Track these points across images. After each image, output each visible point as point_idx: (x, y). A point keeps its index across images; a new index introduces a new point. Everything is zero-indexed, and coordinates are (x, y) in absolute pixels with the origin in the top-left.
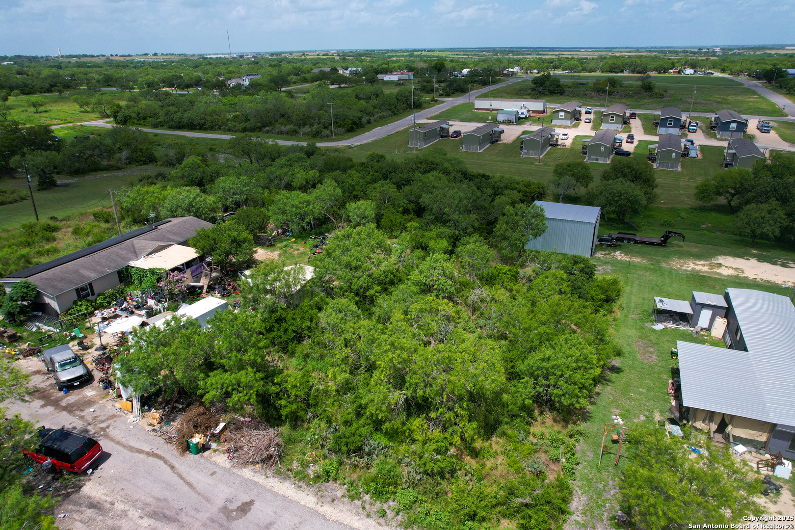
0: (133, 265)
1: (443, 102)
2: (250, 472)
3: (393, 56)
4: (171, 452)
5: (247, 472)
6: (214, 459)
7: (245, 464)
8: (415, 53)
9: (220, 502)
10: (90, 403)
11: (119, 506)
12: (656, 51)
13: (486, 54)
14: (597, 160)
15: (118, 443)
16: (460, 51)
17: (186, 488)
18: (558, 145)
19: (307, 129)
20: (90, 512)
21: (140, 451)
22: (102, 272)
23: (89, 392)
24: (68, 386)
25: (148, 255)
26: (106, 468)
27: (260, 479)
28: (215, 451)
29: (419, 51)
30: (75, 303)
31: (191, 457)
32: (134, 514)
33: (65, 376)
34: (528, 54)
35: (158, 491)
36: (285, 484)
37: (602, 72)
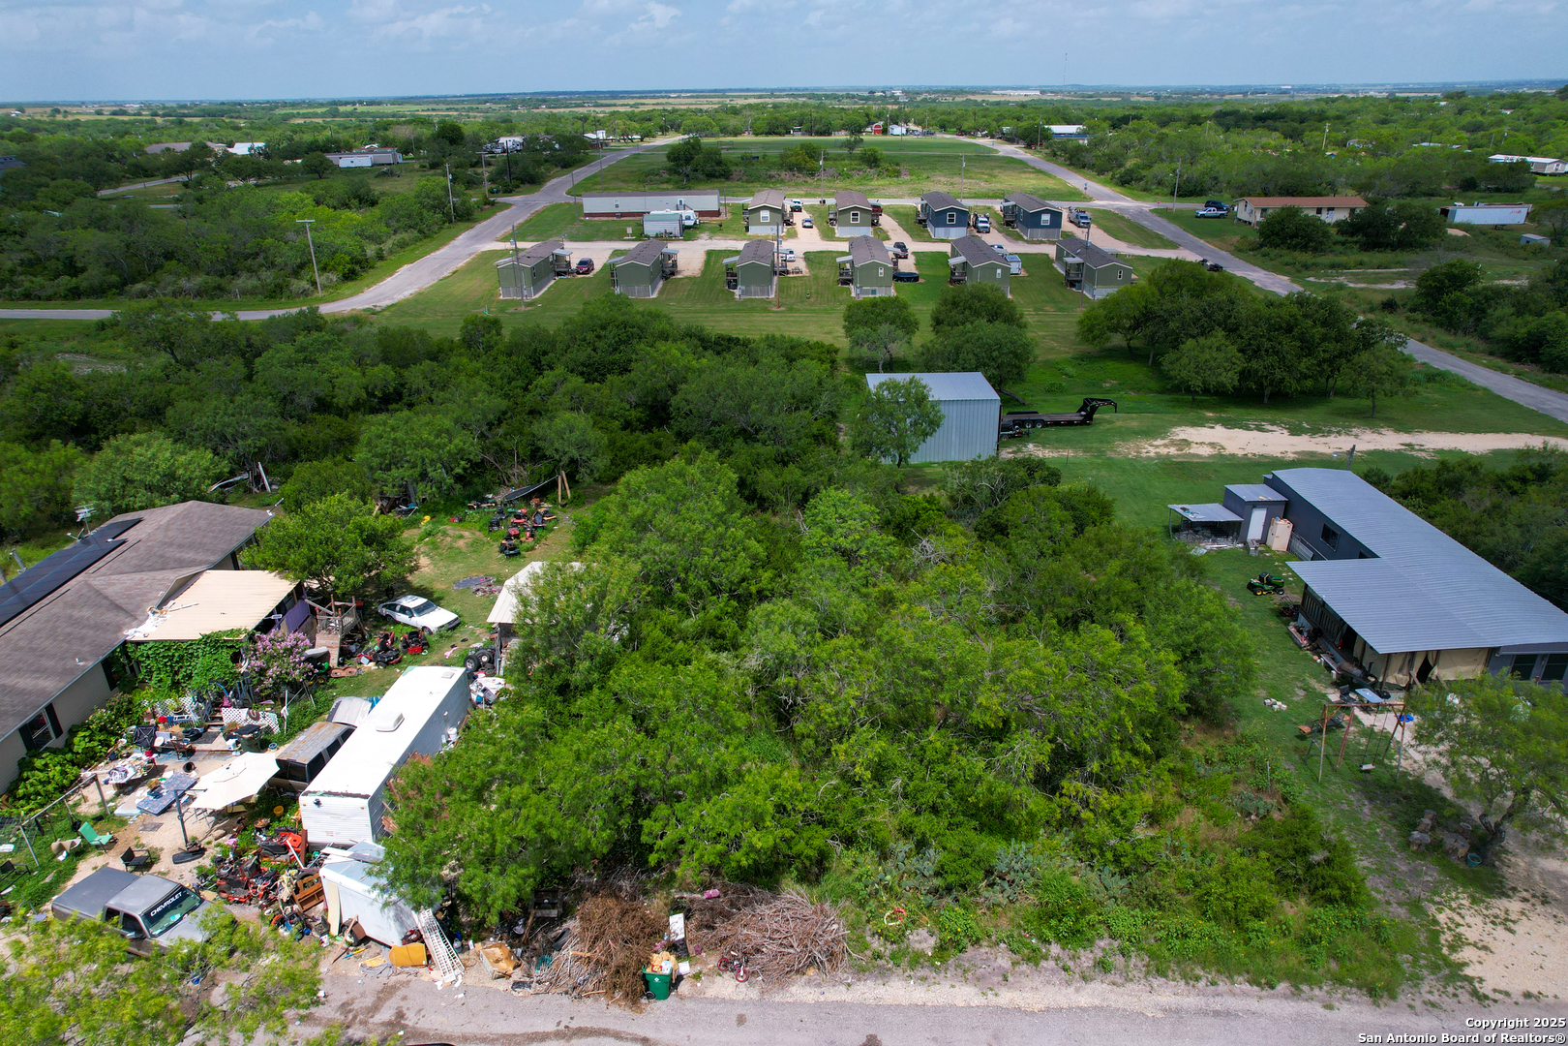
0: (139, 637)
1: (507, 206)
2: (808, 989)
3: (293, 116)
4: (605, 1013)
5: (804, 992)
6: (711, 992)
7: (784, 977)
8: (342, 109)
12: (803, 96)
13: (494, 107)
14: (874, 292)
16: (437, 103)
18: (788, 272)
19: (244, 281)
22: (66, 672)
25: (160, 606)
27: (837, 994)
28: (697, 977)
29: (346, 103)
30: (25, 765)
34: (578, 106)
36: (891, 983)
37: (757, 135)
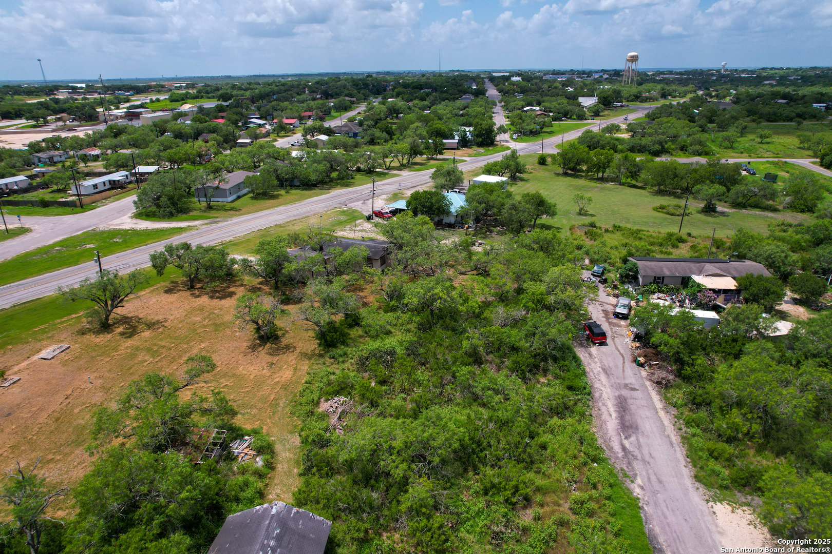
0: (693, 278)
4: (628, 358)
5: (648, 383)
6: (642, 371)
7: (650, 380)
9: (627, 382)
10: (619, 326)
11: (596, 360)
15: (615, 344)
17: (621, 371)
20: (587, 355)
21: (619, 351)
22: (673, 274)
23: (623, 323)
24: (617, 315)
25: (706, 276)
26: (603, 348)
27: (650, 388)
28: (645, 369)
30: (651, 283)
31: (634, 365)
32: (598, 364)
33: (618, 310)
35: (611, 365)
36: (657, 396)
